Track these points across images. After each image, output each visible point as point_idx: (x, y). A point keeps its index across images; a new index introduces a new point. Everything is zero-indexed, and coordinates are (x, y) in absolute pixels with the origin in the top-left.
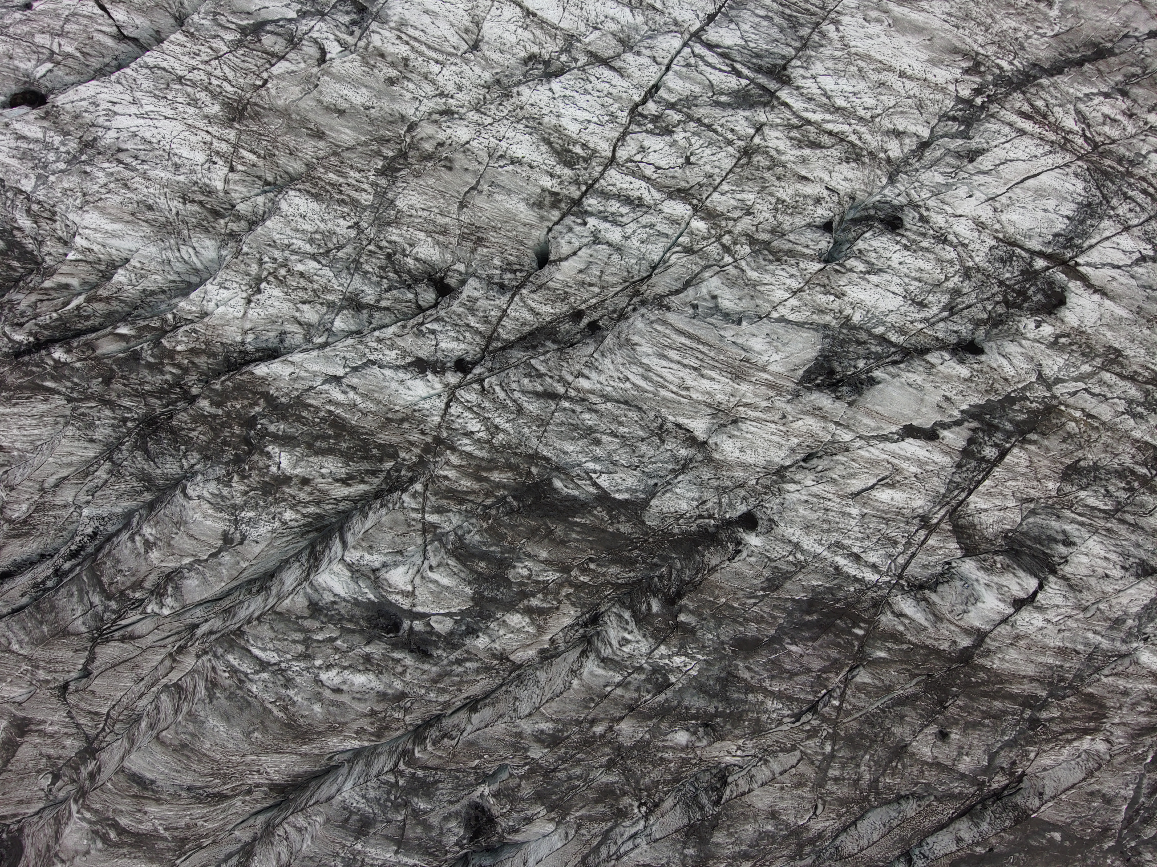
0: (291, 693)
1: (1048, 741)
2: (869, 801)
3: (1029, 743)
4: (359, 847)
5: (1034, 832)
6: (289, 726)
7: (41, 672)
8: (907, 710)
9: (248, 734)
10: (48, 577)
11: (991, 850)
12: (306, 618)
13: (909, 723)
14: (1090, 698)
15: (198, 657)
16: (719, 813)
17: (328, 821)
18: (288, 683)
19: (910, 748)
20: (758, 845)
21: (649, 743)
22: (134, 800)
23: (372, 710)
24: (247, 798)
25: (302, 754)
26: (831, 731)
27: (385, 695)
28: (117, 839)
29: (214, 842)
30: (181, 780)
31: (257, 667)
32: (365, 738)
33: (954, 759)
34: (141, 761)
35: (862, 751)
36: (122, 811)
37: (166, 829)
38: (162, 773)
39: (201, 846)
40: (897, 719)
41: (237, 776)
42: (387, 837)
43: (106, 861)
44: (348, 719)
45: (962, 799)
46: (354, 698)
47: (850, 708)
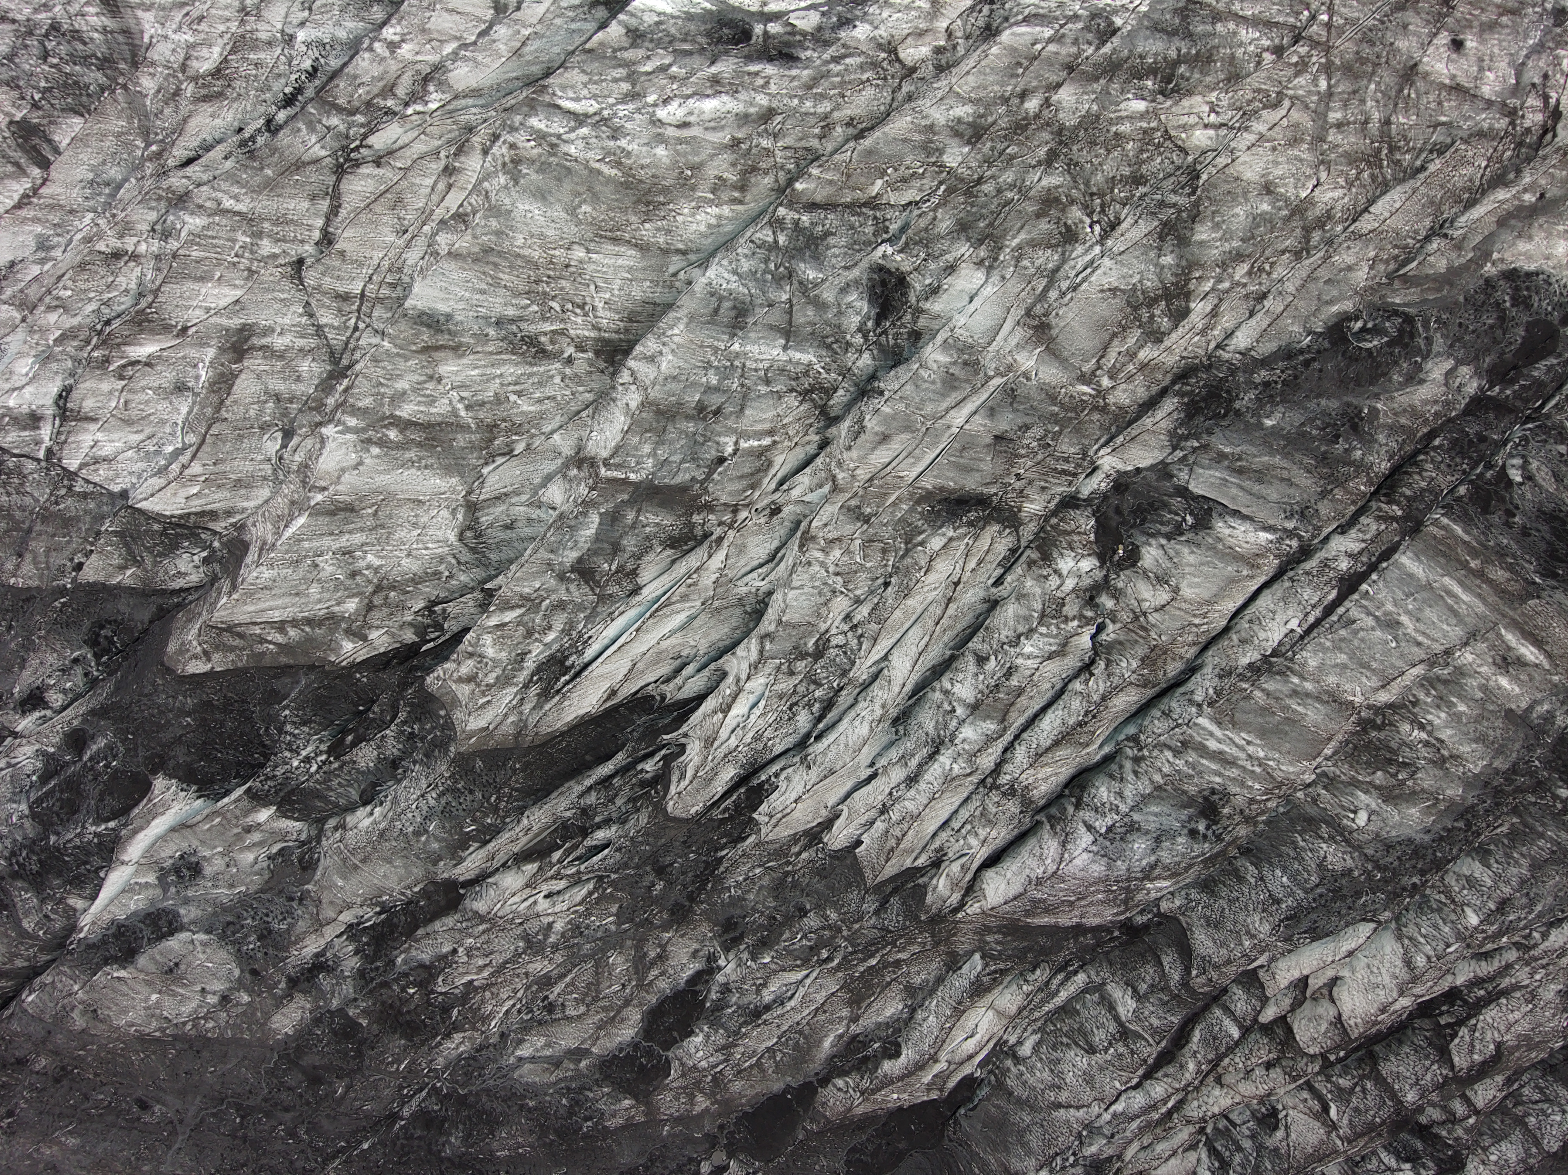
0: (623, 143)
2: (1381, 167)
4: (736, 347)
6: (626, 185)
8: (1409, 16)
9: (572, 211)
10: (259, 130)
11: (1542, 196)
12: (626, 49)
13: (1415, 34)
15: (485, 152)
16: (1200, 198)
17: (691, 318)
18: (616, 133)
19: (1421, 68)
20: (1253, 237)
21: (1098, 117)
22: (423, 357)
23: (734, 138)
24: (568, 371)
25: (643, 248)
26: (1323, 60)
27: (746, 116)
28: (401, 437)
29: (528, 447)
30: (487, 308)
31: (572, 124)
32: (725, 197)
33: (1476, 78)
34: (430, 290)
35: (1365, 81)
36: (404, 393)
37: (468, 408)
38: (461, 300)
39: (512, 451)
40: (1400, 30)
41: (558, 309)
42: (771, 327)
43: (387, 472)
44: (703, 157)
45: (1494, 139)
46: (706, 129)
47: (1341, 22)
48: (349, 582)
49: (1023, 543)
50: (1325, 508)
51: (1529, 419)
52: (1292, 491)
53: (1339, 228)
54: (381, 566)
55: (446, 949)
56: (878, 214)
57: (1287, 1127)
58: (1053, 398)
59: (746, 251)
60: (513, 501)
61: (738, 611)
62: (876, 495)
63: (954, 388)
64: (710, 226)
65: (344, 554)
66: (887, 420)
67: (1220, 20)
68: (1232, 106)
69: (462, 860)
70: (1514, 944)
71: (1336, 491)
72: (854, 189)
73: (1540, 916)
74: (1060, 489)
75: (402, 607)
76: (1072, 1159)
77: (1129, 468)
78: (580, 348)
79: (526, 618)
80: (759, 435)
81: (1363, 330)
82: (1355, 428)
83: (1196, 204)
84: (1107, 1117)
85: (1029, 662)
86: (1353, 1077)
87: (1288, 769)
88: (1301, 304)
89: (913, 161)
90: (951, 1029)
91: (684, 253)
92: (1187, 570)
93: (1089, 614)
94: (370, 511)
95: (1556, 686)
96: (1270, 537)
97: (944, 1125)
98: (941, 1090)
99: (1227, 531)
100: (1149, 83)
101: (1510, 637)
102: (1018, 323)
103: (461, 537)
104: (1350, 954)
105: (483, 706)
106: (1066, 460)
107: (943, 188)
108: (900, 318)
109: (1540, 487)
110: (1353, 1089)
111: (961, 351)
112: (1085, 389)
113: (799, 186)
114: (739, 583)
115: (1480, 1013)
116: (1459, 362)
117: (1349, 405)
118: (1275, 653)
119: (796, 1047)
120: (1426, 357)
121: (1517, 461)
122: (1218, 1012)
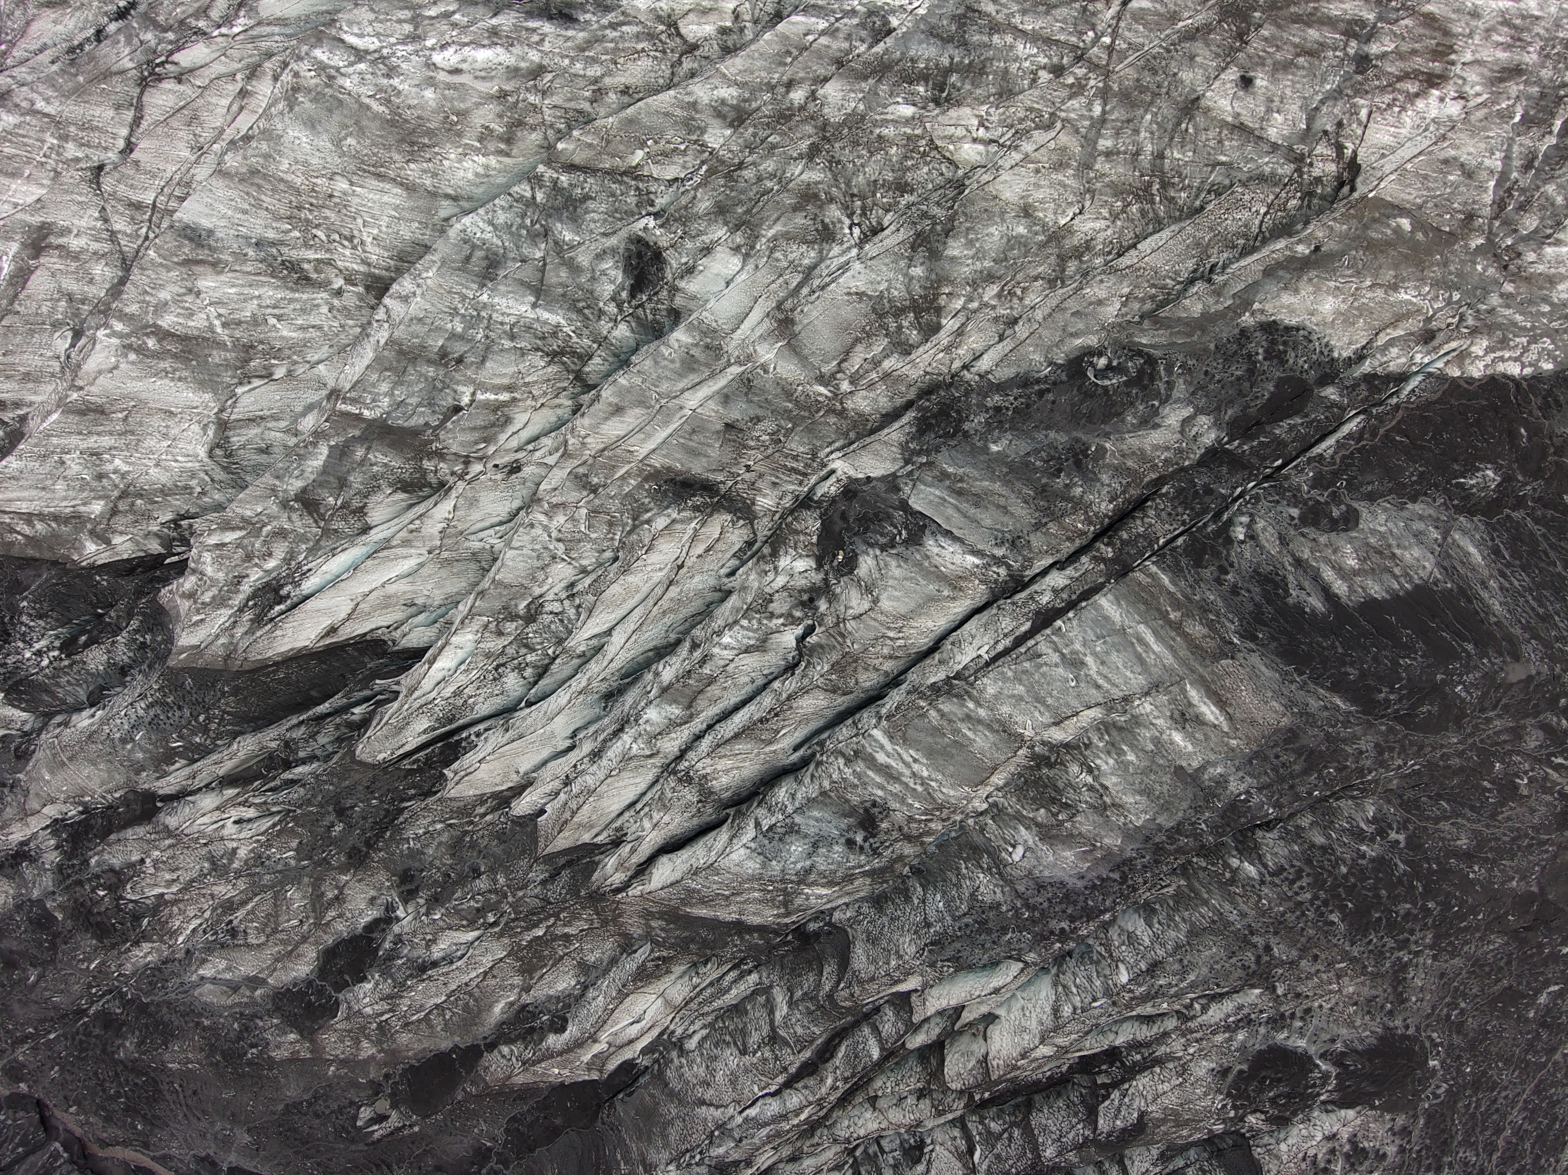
0: (395, 82)
1: (1382, 89)
2: (1152, 202)
3: (1358, 92)
4: (485, 298)
5: (1375, 220)
6: (392, 123)
7: (70, 145)
8: (1198, 47)
9: (338, 143)
10: (88, 39)
11: (1317, 248)
13: (1201, 66)
14: (1430, 20)
15: (275, 78)
16: (956, 213)
17: (443, 262)
18: (392, 71)
19: (1203, 103)
20: (1006, 259)
21: (863, 117)
22: (184, 270)
23: (501, 90)
24: (336, 302)
25: (410, 188)
26: (1101, 85)
27: (517, 70)
28: (157, 347)
29: (290, 373)
30: (248, 228)
31: (352, 58)
32: (492, 147)
33: (1262, 119)
34: (196, 205)
35: (1142, 111)
36: (166, 304)
37: (225, 325)
38: (223, 217)
39: (271, 374)
40: (1186, 61)
41: (324, 238)
42: (522, 283)
43: (139, 379)
44: (468, 104)
45: (1275, 185)
46: (476, 78)
47: (1124, 46)
48: (95, 484)
49: (761, 538)
50: (1037, 541)
51: (1267, 478)
52: (1005, 519)
53: (1098, 261)
54: (128, 472)
55: (135, 858)
56: (641, 185)
57: (929, 1162)
58: (788, 394)
59: (503, 203)
60: (270, 425)
61: (473, 566)
62: (604, 466)
63: (693, 370)
64: (477, 175)
65: (92, 455)
66: (622, 392)
67: (998, 32)
68: (1002, 123)
69: (165, 774)
70: (1177, 1012)
71: (1051, 525)
72: (613, 156)
73: (1193, 986)
74: (792, 487)
75: (147, 516)
76: (698, 1157)
77: (861, 476)
78: (349, 281)
79: (246, 541)
80: (497, 389)
81: (1109, 367)
82: (1078, 464)
83: (952, 219)
84: (739, 1120)
85: (726, 652)
86: (1005, 1123)
87: (950, 793)
88: (1045, 333)
89: (674, 137)
90: (613, 1011)
91: (455, 199)
92: (891, 582)
93: (798, 614)
94: (120, 415)
95: (1233, 750)
96: (977, 561)
97: (599, 1107)
98: (601, 1071)
99: (936, 550)
100: (921, 89)
101: (1194, 694)
102: (768, 315)
103: (211, 455)
104: (996, 991)
105: (196, 624)
106: (795, 458)
107: (705, 168)
108: (656, 293)
109: (1262, 548)
110: (1001, 1134)
111: (704, 334)
112: (822, 389)
113: (560, 146)
114: (472, 537)
115: (1134, 1079)
116: (1199, 411)
117: (1077, 440)
118: (958, 676)
119: (466, 1008)
120: (1163, 402)
121: (1245, 519)
122: (867, 1030)
